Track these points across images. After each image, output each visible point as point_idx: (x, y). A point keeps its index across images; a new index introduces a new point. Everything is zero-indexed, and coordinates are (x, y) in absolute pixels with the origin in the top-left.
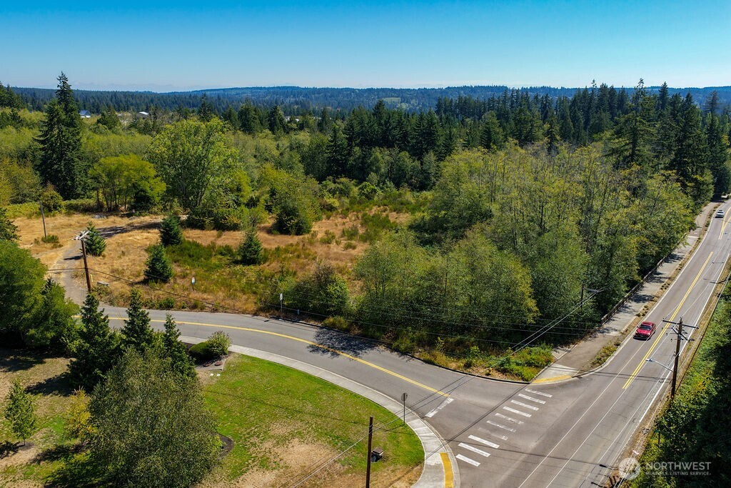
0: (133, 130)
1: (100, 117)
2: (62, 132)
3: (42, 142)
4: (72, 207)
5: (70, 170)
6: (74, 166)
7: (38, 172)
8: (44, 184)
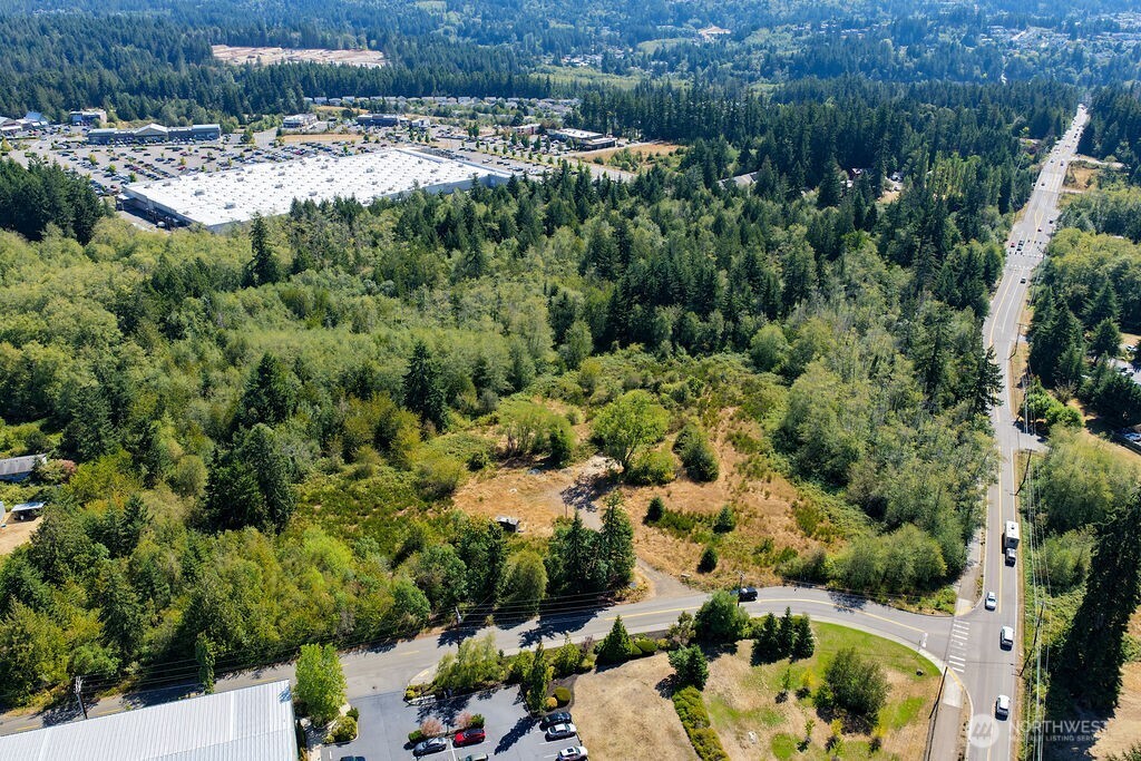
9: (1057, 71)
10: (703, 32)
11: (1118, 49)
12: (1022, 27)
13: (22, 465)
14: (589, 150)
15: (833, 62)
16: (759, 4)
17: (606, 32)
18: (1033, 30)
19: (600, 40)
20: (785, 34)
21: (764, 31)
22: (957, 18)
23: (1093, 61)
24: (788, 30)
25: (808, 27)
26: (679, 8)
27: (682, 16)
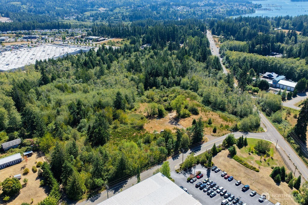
9: (191, 16)
10: (99, 9)
11: (201, 11)
12: (179, 6)
13: (16, 143)
14: (99, 41)
15: (140, 16)
16: (113, 1)
17: (73, 10)
18: (182, 7)
19: (72, 12)
20: (123, 9)
21: (118, 8)
22: (164, 4)
23: (198, 14)
24: (124, 8)
25: (129, 7)
26: (91, 3)
27: (93, 5)
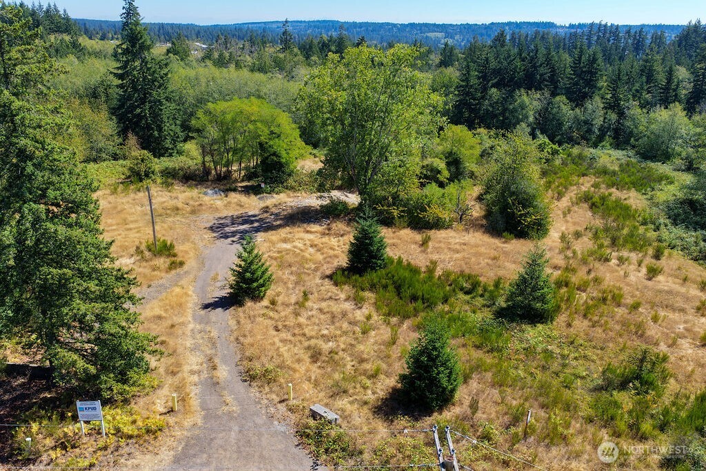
0: (209, 63)
1: (169, 45)
2: (147, 62)
3: (120, 77)
4: (169, 173)
5: (156, 116)
6: (161, 110)
7: (114, 117)
8: (123, 133)
